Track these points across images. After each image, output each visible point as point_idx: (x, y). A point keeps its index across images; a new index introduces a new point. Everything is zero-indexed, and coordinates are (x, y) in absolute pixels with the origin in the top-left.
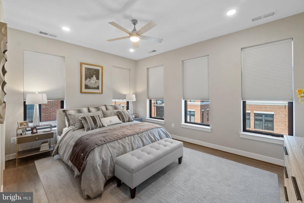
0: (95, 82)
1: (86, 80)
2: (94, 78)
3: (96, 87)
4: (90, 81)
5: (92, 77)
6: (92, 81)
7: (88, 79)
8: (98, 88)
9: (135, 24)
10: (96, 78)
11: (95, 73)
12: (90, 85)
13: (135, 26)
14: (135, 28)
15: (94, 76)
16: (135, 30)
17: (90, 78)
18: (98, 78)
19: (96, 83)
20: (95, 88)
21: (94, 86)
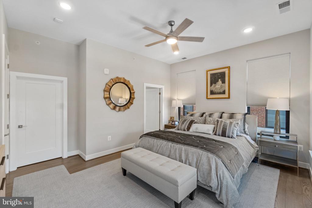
0: (221, 86)
1: (211, 86)
2: (220, 82)
3: (221, 91)
4: (215, 86)
5: (218, 81)
6: (217, 86)
7: (214, 85)
8: (224, 93)
9: (172, 25)
10: (221, 82)
11: (220, 76)
12: (215, 91)
13: (172, 28)
14: (172, 29)
15: (219, 80)
16: (171, 31)
17: (215, 83)
18: (224, 82)
19: (221, 88)
20: (220, 93)
21: (219, 91)
